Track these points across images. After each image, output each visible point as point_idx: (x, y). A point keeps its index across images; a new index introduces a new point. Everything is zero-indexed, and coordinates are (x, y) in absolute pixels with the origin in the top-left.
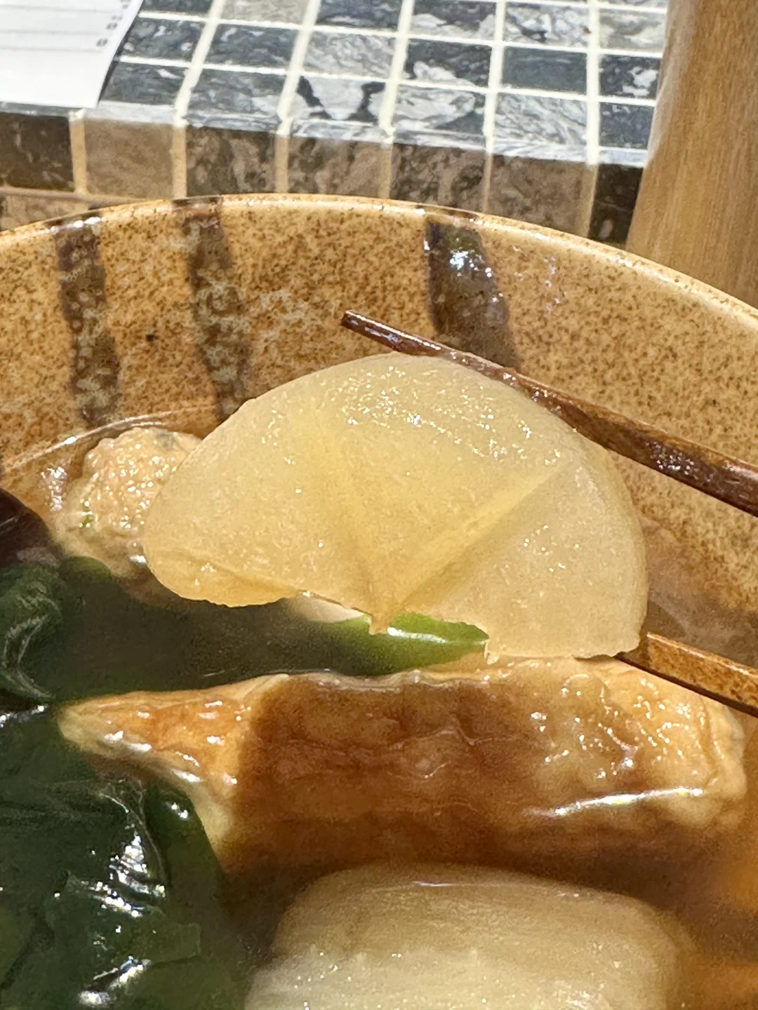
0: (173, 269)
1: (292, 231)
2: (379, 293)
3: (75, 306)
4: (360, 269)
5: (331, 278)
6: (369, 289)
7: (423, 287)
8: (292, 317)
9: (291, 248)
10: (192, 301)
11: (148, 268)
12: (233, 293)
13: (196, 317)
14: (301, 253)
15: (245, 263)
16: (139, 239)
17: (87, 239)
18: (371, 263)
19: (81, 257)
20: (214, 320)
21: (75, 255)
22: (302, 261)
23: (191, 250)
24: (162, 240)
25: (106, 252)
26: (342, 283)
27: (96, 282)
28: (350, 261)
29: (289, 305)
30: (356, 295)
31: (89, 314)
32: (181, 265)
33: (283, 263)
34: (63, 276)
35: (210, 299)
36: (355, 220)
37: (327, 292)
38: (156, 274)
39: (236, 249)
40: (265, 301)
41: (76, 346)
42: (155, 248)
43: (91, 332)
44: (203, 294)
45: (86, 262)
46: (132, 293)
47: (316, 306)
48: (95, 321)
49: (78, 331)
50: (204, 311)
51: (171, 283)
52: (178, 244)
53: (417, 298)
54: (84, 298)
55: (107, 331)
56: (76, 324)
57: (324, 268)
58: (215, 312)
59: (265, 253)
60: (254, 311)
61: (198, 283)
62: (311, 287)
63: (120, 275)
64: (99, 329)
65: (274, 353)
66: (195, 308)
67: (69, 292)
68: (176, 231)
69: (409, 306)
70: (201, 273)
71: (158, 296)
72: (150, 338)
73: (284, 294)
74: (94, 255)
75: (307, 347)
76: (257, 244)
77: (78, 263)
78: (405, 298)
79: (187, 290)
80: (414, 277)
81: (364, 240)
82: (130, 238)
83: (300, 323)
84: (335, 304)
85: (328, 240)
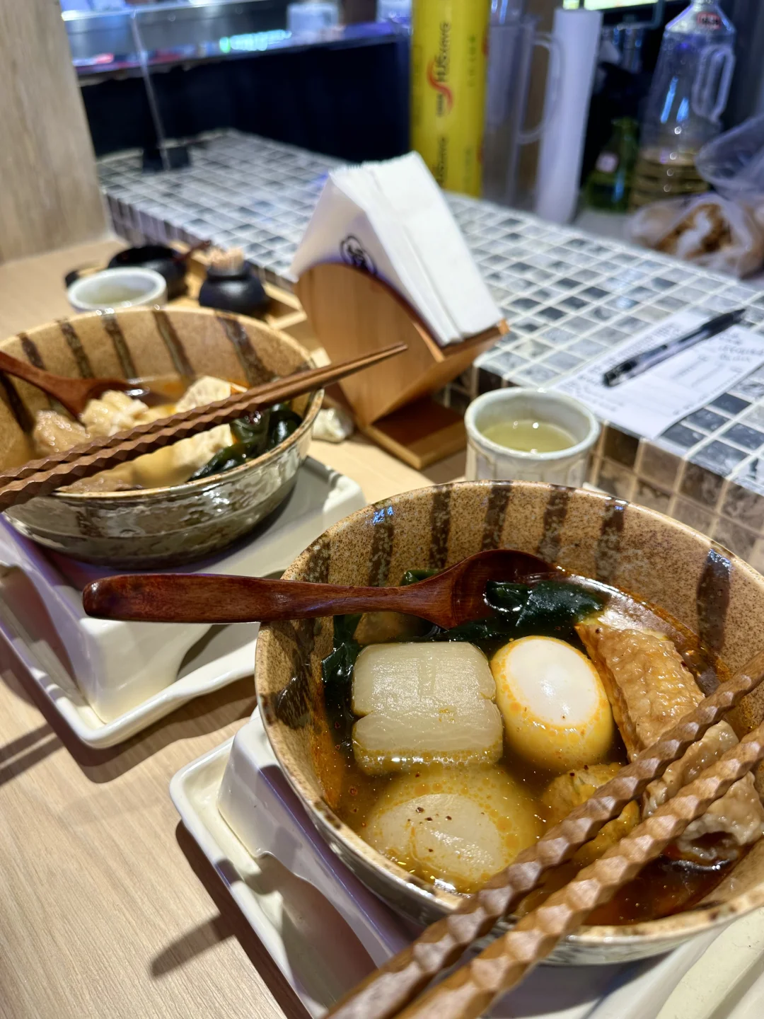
0: (596, 522)
1: (652, 528)
2: (679, 570)
3: (550, 520)
4: (675, 557)
5: (661, 555)
6: (676, 566)
7: (699, 576)
8: (640, 563)
9: (650, 534)
10: (599, 538)
11: (585, 518)
12: (618, 542)
13: (599, 545)
14: (653, 539)
15: (627, 533)
16: (587, 505)
17: (565, 497)
18: (681, 556)
19: (560, 503)
20: (606, 550)
21: (557, 501)
22: (652, 542)
23: (607, 518)
24: (596, 509)
25: (570, 505)
26: (665, 559)
27: (562, 514)
28: (672, 551)
29: (640, 558)
30: (669, 566)
31: (554, 525)
32: (600, 522)
33: (644, 539)
34: (549, 507)
35: (607, 541)
36: (682, 536)
37: (658, 560)
38: (588, 522)
39: (626, 526)
40: (631, 552)
41: (544, 535)
42: (592, 512)
43: (552, 532)
44: (605, 538)
45: (561, 506)
46: (575, 524)
47: (651, 563)
48: (555, 529)
49: (547, 530)
50: (603, 544)
51: (593, 527)
52: (602, 513)
53: (694, 580)
54: (554, 518)
55: (559, 535)
56: (548, 527)
57: (660, 549)
58: (608, 547)
59: (638, 532)
60: (625, 554)
61: (604, 532)
62: (652, 555)
63: (573, 515)
64: (556, 533)
65: (626, 574)
66: (600, 541)
67: (548, 514)
68: (604, 508)
69: (690, 582)
70: (607, 529)
71: (586, 530)
72: (577, 545)
73: (640, 552)
74: (565, 504)
75: (642, 578)
76: (636, 528)
77: (558, 505)
78: (690, 578)
79: (599, 533)
80: (697, 570)
81: (682, 545)
82: (583, 503)
83: (642, 567)
84: (659, 566)
85: (666, 538)
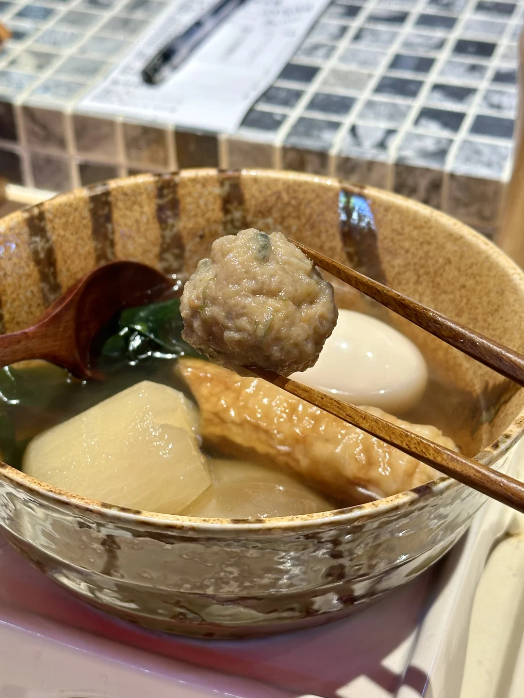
0: (214, 203)
1: (275, 189)
2: (316, 224)
3: (164, 217)
4: (308, 211)
5: (293, 215)
6: (311, 221)
9: (274, 197)
10: (223, 219)
11: (202, 202)
12: (244, 218)
13: (225, 227)
14: (279, 200)
15: (250, 203)
16: (199, 187)
17: (171, 184)
18: (313, 208)
19: (169, 193)
21: (166, 191)
22: (279, 205)
23: (224, 194)
24: (210, 188)
25: (181, 192)
26: (298, 217)
27: (174, 204)
28: (303, 207)
31: (171, 221)
32: (219, 201)
33: (270, 205)
34: (160, 202)
35: (232, 221)
36: (307, 186)
37: (291, 221)
38: (206, 205)
39: (247, 196)
41: (163, 237)
42: (206, 192)
43: (171, 230)
44: (229, 217)
45: (171, 195)
46: (193, 213)
48: (173, 226)
49: (164, 229)
51: (213, 210)
52: (217, 191)
54: (168, 213)
55: (179, 231)
56: (164, 226)
57: (290, 209)
59: (261, 199)
61: (226, 211)
62: (283, 218)
63: (187, 203)
64: (175, 230)
66: (225, 223)
67: (160, 209)
68: (217, 185)
70: (228, 207)
71: (206, 216)
73: (270, 221)
74: (175, 192)
76: (257, 195)
77: (167, 196)
79: (221, 214)
81: (310, 196)
82: (194, 186)
84: (294, 228)
85: (292, 195)
